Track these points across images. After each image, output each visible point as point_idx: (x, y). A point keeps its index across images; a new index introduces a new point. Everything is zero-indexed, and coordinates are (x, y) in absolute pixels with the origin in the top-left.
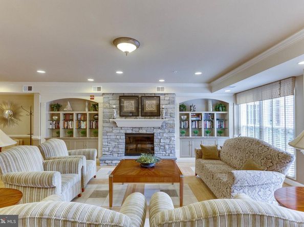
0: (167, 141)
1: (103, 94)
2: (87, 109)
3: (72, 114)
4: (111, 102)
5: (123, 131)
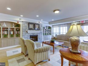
0: (41, 37)
1: (23, 22)
2: (13, 26)
3: (8, 28)
4: (25, 25)
5: (29, 35)
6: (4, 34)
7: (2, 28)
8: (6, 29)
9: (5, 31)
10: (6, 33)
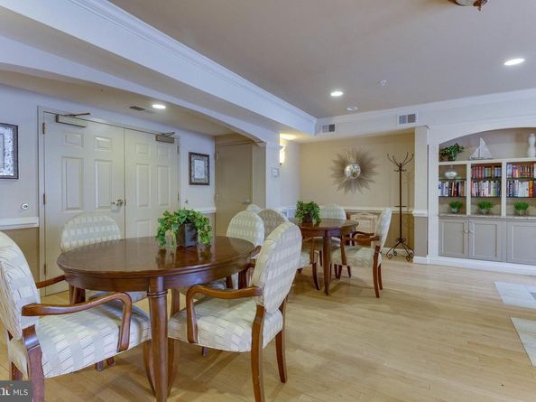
2: (533, 153)
3: (499, 166)
6: (478, 194)
7: (473, 166)
8: (487, 173)
9: (485, 179)
10: (487, 189)
